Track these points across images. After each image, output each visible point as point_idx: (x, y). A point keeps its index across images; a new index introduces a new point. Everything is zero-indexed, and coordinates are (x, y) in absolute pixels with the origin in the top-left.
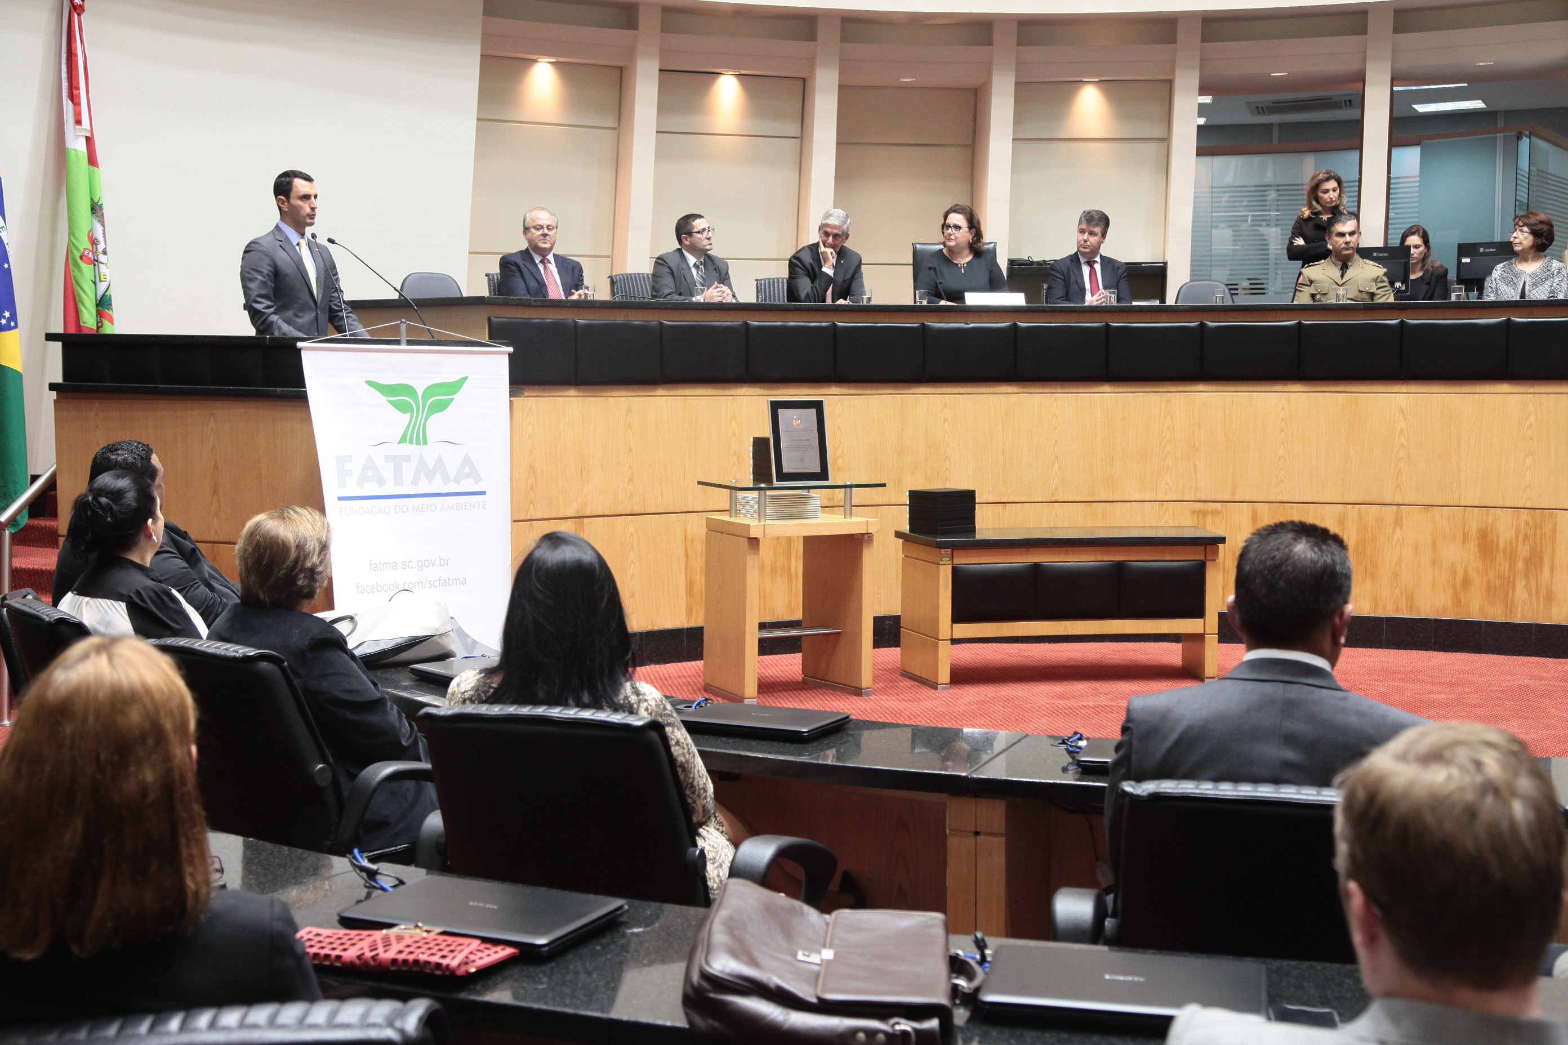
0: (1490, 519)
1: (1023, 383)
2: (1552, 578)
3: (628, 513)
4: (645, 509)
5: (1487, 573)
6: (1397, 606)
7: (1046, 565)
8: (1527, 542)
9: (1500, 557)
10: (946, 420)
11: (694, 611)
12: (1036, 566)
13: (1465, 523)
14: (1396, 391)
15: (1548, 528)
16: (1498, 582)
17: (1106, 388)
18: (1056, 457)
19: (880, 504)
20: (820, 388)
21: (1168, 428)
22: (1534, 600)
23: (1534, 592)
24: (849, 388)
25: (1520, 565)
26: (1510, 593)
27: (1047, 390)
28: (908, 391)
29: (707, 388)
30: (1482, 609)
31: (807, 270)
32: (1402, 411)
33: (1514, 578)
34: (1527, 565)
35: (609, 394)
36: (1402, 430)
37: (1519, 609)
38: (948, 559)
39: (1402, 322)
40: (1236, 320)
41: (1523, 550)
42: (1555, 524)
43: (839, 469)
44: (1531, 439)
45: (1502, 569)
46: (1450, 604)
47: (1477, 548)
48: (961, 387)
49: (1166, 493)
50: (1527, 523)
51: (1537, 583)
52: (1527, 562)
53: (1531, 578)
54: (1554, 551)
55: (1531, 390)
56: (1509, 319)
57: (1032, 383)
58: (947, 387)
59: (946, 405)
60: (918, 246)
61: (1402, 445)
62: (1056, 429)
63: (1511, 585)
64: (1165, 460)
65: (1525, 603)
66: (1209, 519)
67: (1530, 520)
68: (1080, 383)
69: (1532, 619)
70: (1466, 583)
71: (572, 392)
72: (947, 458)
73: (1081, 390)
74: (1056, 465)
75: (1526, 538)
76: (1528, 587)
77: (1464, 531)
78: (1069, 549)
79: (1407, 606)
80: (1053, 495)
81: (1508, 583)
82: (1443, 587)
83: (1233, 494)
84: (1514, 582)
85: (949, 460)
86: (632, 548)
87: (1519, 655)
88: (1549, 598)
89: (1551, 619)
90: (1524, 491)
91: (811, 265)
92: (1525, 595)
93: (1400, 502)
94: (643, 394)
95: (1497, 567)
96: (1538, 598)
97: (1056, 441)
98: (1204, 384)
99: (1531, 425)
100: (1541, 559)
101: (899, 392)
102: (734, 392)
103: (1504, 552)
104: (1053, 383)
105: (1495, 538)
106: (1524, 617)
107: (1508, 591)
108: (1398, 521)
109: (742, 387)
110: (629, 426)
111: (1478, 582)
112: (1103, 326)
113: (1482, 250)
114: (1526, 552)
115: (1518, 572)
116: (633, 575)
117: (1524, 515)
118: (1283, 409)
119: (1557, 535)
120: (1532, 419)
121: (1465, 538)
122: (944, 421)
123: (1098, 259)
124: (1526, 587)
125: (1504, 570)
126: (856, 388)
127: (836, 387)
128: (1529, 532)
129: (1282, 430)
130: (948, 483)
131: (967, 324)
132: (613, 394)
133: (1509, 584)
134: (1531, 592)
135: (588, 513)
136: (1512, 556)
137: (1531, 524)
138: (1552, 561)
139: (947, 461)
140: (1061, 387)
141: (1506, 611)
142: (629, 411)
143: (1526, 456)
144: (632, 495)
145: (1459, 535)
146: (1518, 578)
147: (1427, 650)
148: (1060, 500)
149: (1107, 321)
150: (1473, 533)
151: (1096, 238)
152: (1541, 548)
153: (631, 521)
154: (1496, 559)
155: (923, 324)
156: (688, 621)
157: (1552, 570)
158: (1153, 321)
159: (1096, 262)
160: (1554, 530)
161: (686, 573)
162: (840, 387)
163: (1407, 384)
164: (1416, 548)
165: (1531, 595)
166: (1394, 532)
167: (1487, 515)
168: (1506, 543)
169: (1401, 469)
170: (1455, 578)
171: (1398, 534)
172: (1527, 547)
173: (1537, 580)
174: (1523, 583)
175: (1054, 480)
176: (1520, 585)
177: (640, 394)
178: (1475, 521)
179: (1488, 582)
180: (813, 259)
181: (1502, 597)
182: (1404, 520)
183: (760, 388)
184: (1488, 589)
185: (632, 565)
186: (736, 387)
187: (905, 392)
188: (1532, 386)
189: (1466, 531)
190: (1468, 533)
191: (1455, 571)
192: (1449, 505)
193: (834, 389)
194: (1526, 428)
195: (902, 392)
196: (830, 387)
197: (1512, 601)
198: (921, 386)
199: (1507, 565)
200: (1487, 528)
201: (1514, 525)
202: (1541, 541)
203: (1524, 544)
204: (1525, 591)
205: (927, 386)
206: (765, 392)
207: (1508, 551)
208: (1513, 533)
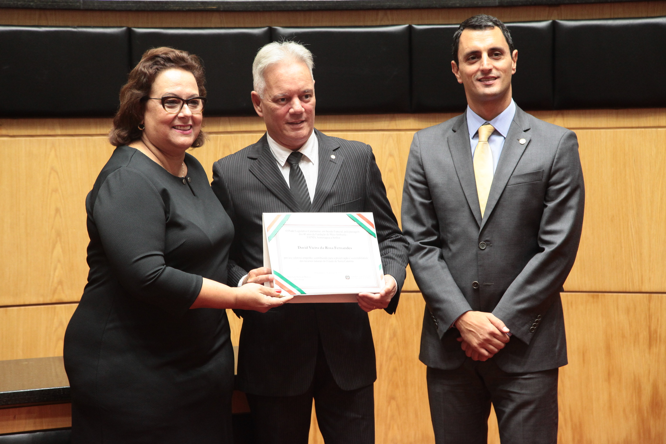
13: (650, 317)
18: (59, 235)
39: (554, 24)
40: (320, 24)
46: (634, 437)
68: (91, 120)
70: (656, 406)
73: (93, 131)
77: (650, 327)
79: (574, 439)
80: (55, 291)
82: (624, 410)
97: (57, 210)
104: (49, 120)
112: (122, 32)
118: (391, 155)
140: (62, 126)
145: (644, 335)
148: (66, 300)
149: (130, 25)
158: (199, 26)
163: (563, 115)
170: (640, 399)
175: (55, 269)
189: (653, 328)
190: (656, 332)
191: (640, 387)
192: (628, 290)
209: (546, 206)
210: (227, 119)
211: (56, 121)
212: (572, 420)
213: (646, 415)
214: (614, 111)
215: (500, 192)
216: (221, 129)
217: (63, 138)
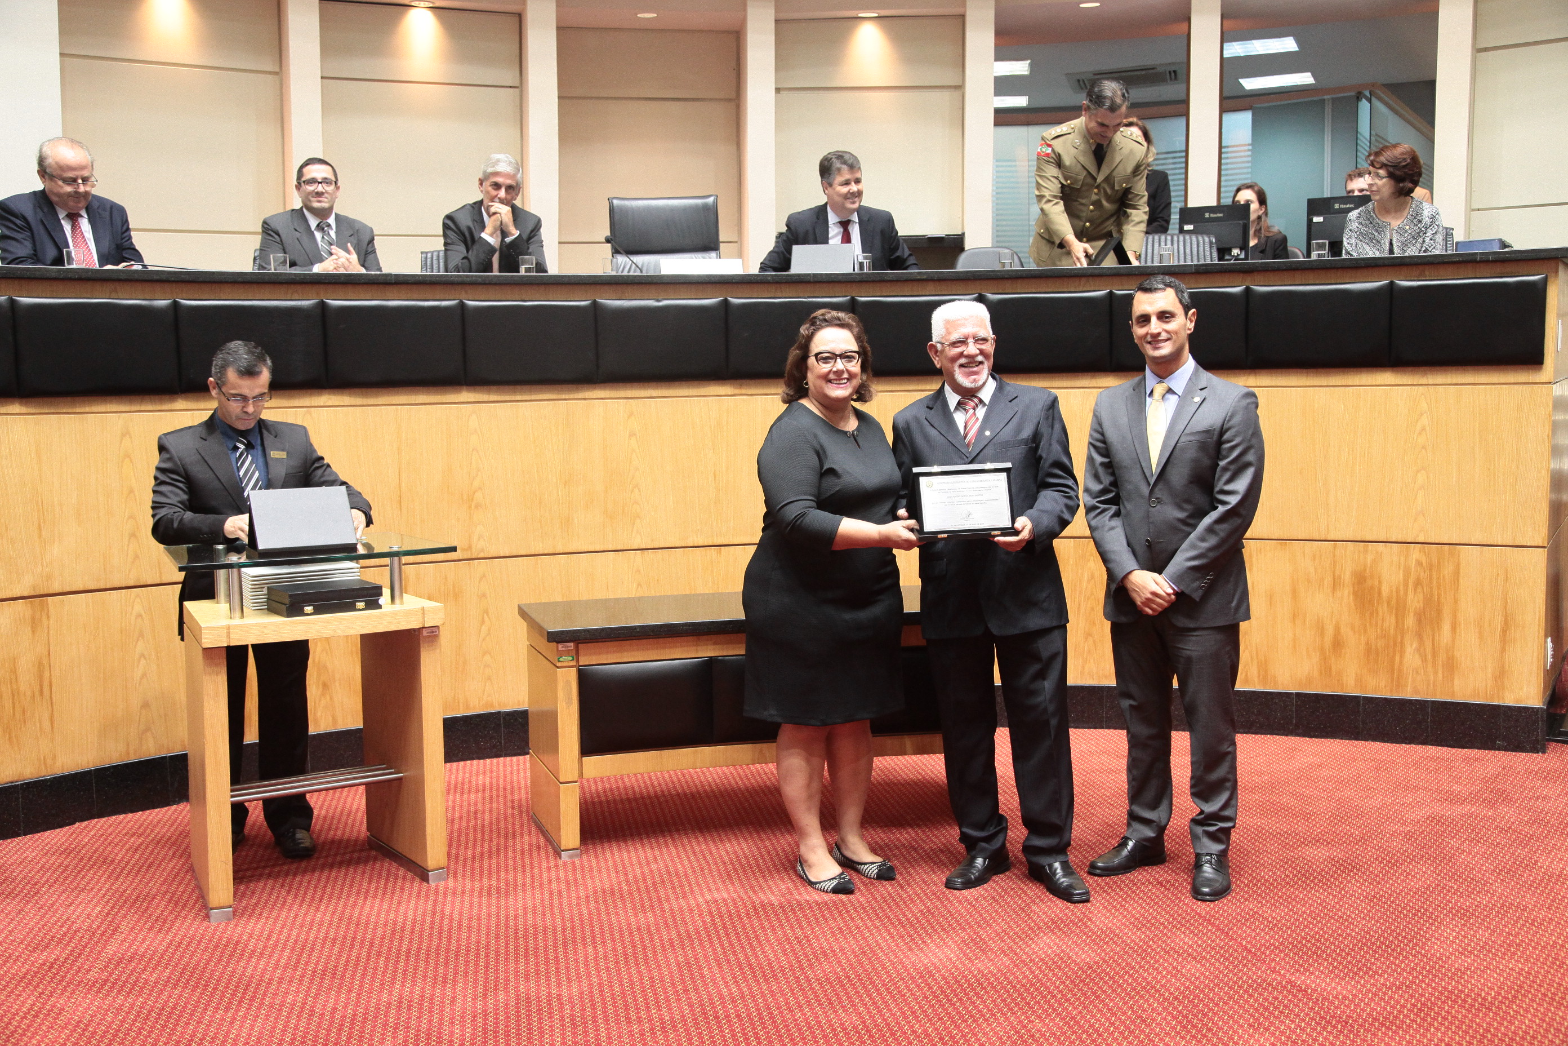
0: (1370, 558)
1: (739, 381)
2: (1454, 640)
3: (132, 584)
4: (161, 577)
5: (1365, 631)
6: (1247, 675)
7: (726, 661)
8: (1419, 589)
9: (1383, 609)
10: (632, 434)
12: (710, 663)
13: (1335, 563)
15: (1448, 570)
16: (1380, 644)
19: (541, 552)
20: (445, 393)
22: (1430, 668)
23: (1429, 657)
24: (489, 392)
25: (1410, 621)
26: (1397, 658)
28: (576, 396)
30: (1359, 680)
31: (463, 235)
33: (1402, 638)
34: (1419, 620)
35: (87, 409)
37: (1410, 681)
38: (573, 659)
39: (1248, 289)
40: (1025, 290)
41: (1414, 601)
42: (1459, 564)
43: (477, 506)
44: (1424, 447)
45: (1386, 625)
46: (1316, 673)
47: (1351, 598)
48: (653, 388)
50: (1419, 563)
51: (1433, 645)
52: (1420, 617)
53: (1425, 638)
54: (1456, 602)
55: (1423, 380)
56: (1392, 283)
57: (753, 381)
58: (632, 388)
59: (631, 414)
60: (615, 202)
63: (1398, 648)
65: (1417, 672)
67: (1424, 560)
69: (1427, 694)
70: (1338, 644)
71: (16, 408)
72: (637, 486)
75: (1418, 583)
76: (1422, 650)
77: (1334, 574)
79: (1259, 675)
81: (1395, 644)
82: (1307, 649)
84: (1402, 643)
85: (639, 491)
86: (141, 635)
87: (1410, 743)
88: (1451, 666)
89: (1453, 694)
90: (1415, 520)
91: (469, 229)
92: (1418, 661)
94: (150, 407)
95: (1380, 623)
96: (1435, 665)
99: (1424, 429)
100: (1439, 613)
101: (563, 397)
102: (307, 401)
103: (1388, 603)
105: (1376, 583)
106: (1416, 691)
107: (1394, 655)
109: (320, 394)
110: (128, 456)
111: (1353, 643)
112: (846, 301)
113: (1332, 206)
114: (1418, 602)
115: (1408, 629)
117: (1415, 552)
119: (1461, 581)
120: (1425, 420)
121: (1336, 584)
122: (630, 436)
123: (855, 218)
124: (1418, 650)
125: (1389, 627)
126: (499, 393)
127: (468, 391)
128: (1422, 574)
130: (638, 521)
131: (658, 301)
132: (95, 409)
133: (1396, 646)
134: (1426, 655)
135: (57, 589)
136: (1399, 608)
137: (1424, 564)
138: (1455, 616)
139: (636, 491)
141: (1392, 682)
142: (125, 434)
143: (1418, 472)
144: (137, 557)
145: (1328, 579)
146: (1408, 638)
147: (1287, 735)
149: (854, 295)
150: (1347, 577)
152: (1439, 598)
153: (138, 596)
154: (1377, 613)
155: (595, 303)
157: (1454, 628)
158: (915, 293)
159: (852, 222)
160: (1457, 574)
162: (475, 391)
163: (1255, 374)
164: (1271, 597)
165: (1426, 660)
167: (1366, 552)
168: (1391, 591)
170: (1323, 638)
172: (1421, 596)
173: (1433, 641)
174: (1415, 645)
176: (1410, 648)
177: (143, 408)
178: (1349, 558)
179: (1367, 643)
180: (474, 221)
181: (1385, 664)
183: (350, 395)
184: (1368, 652)
185: (143, 661)
186: (311, 395)
187: (572, 396)
188: (1425, 374)
189: (1337, 574)
190: (1340, 577)
191: (1323, 628)
192: (1314, 539)
193: (466, 395)
194: (1416, 433)
195: (567, 396)
196: (460, 391)
197: (1400, 669)
198: (595, 388)
199: (1393, 621)
200: (1365, 570)
201: (1402, 567)
202: (1439, 588)
203: (1415, 592)
204: (1417, 656)
205: (605, 389)
206: (358, 401)
207: (1394, 602)
208: (1401, 577)
209: (1218, 465)
212: (1257, 657)
213: (1328, 653)
214: (1304, 371)
215: (1170, 449)
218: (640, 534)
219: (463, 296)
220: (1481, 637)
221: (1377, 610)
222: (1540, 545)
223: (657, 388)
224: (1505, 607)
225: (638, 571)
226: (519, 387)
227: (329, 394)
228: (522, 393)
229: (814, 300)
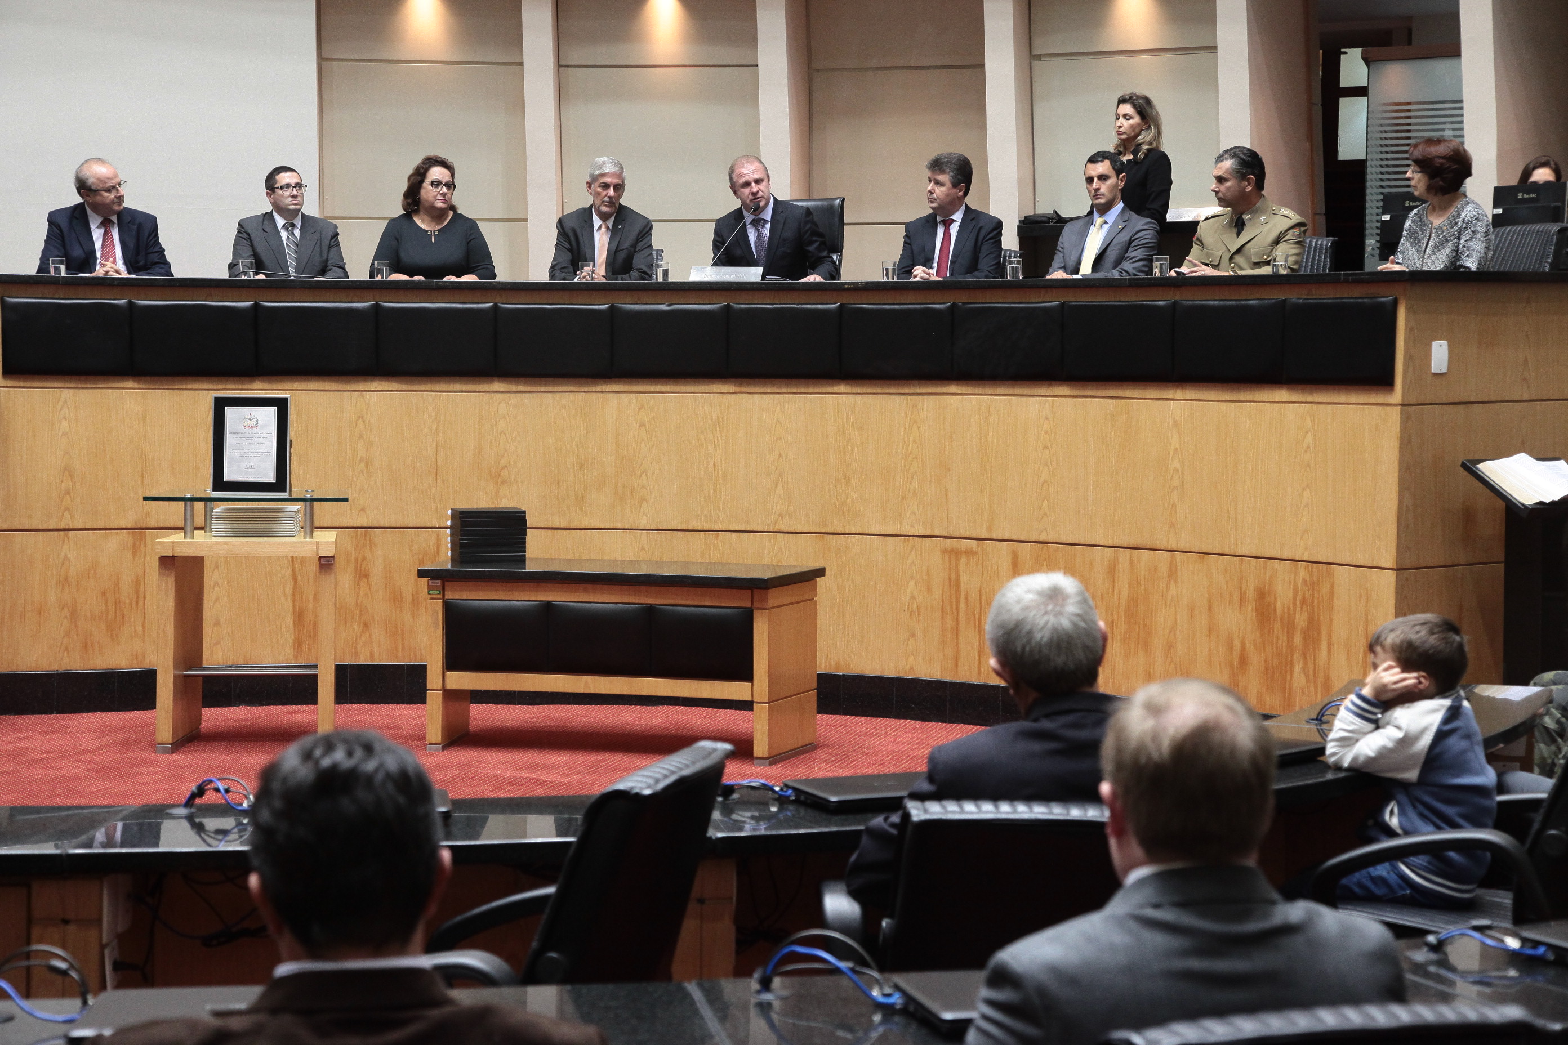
0: (1268, 574)
1: (738, 380)
2: (1329, 662)
5: (1264, 648)
7: (559, 605)
8: (1305, 609)
9: (1277, 626)
10: (642, 425)
11: (305, 645)
12: (548, 606)
13: (1242, 579)
14: (1170, 397)
15: (1325, 589)
16: (1276, 661)
17: (843, 388)
18: (781, 475)
20: (479, 383)
21: (915, 441)
22: (1312, 689)
23: (1312, 677)
24: (517, 384)
25: (1298, 640)
26: (1288, 677)
27: (769, 390)
28: (593, 389)
29: (324, 381)
30: (1259, 698)
32: (1176, 424)
33: (1292, 657)
34: (1304, 639)
36: (1176, 450)
37: (1297, 701)
38: (438, 592)
41: (1301, 620)
42: (1333, 583)
43: (503, 482)
44: (1309, 465)
45: (1280, 642)
47: (1254, 614)
48: (662, 384)
49: (912, 526)
50: (1305, 581)
51: (1315, 666)
52: (1306, 635)
53: (1308, 658)
54: (1331, 621)
55: (1310, 399)
57: (752, 380)
58: (643, 384)
59: (642, 407)
61: (1176, 470)
62: (780, 439)
63: (1288, 667)
64: (911, 483)
66: (963, 560)
67: (1308, 578)
68: (811, 381)
70: (1242, 660)
71: (130, 384)
72: (645, 472)
73: (811, 390)
74: (780, 487)
75: (1304, 601)
76: (1306, 669)
77: (1241, 588)
78: (589, 586)
80: (776, 523)
81: (1286, 663)
82: (1220, 664)
83: (990, 529)
84: (1292, 661)
85: (647, 476)
86: (217, 567)
90: (1302, 538)
92: (1303, 680)
93: (1174, 548)
95: (1275, 640)
96: (1315, 685)
97: (780, 455)
98: (958, 385)
99: (1308, 447)
100: (1319, 632)
101: (582, 389)
102: (361, 386)
103: (1282, 619)
104: (777, 381)
105: (1272, 600)
107: (1286, 674)
108: (1172, 574)
109: (372, 381)
111: (1256, 659)
113: (1520, 196)
114: (1304, 621)
115: (1296, 648)
116: (217, 599)
117: (1302, 570)
118: (1047, 418)
119: (1335, 601)
120: (1309, 438)
121: (1242, 600)
122: (640, 426)
123: (958, 216)
124: (1303, 669)
125: (1282, 644)
126: (526, 384)
127: (499, 381)
128: (1306, 593)
129: (1046, 447)
130: (644, 503)
131: (670, 305)
132: (190, 386)
133: (1287, 665)
134: (1309, 677)
135: (152, 524)
136: (1289, 627)
137: (1308, 583)
138: (1330, 637)
139: (644, 476)
140: (787, 386)
141: (1284, 701)
143: (1304, 489)
145: (1236, 595)
146: (1297, 656)
148: (784, 530)
150: (1251, 594)
151: (943, 189)
152: (1318, 618)
154: (1273, 631)
156: (296, 658)
157: (1329, 648)
159: (954, 221)
160: (1331, 593)
161: (294, 601)
164: (1192, 609)
165: (1309, 681)
166: (1168, 588)
167: (1265, 568)
168: (1284, 609)
169: (1174, 503)
170: (1232, 653)
171: (1173, 591)
172: (1305, 616)
173: (1314, 661)
174: (1301, 665)
175: (777, 504)
176: (1297, 668)
177: (227, 387)
178: (1253, 573)
179: (1266, 661)
181: (1279, 682)
182: (1179, 571)
183: (397, 382)
184: (1266, 669)
185: (217, 588)
186: (365, 381)
187: (590, 389)
188: (1311, 393)
189: (1243, 589)
190: (1245, 593)
191: (1232, 643)
192: (1226, 553)
193: (497, 385)
194: (1302, 453)
195: (586, 389)
196: (492, 382)
197: (1290, 688)
198: (610, 383)
199: (1285, 638)
200: (1265, 586)
201: (1292, 583)
202: (1319, 607)
203: (1301, 609)
204: (1303, 676)
205: (619, 383)
206: (405, 387)
207: (1286, 620)
208: (1291, 595)
210: (917, 381)
211: (783, 381)
212: (1181, 670)
213: (1236, 670)
214: (1220, 385)
216: (912, 391)
217: (786, 395)
218: (646, 516)
219: (498, 300)
220: (1349, 658)
221: (1273, 627)
222: (1391, 567)
223: (667, 384)
224: (1367, 630)
225: (643, 549)
226: (543, 380)
227: (380, 380)
228: (546, 385)
229: (809, 306)
